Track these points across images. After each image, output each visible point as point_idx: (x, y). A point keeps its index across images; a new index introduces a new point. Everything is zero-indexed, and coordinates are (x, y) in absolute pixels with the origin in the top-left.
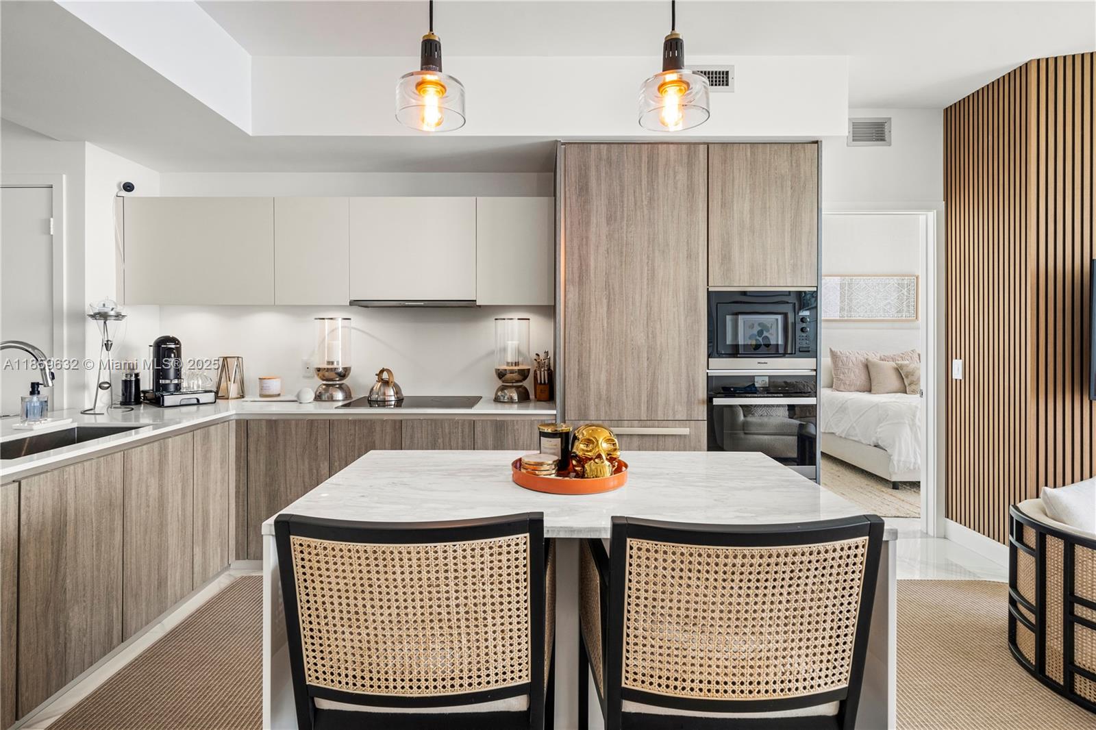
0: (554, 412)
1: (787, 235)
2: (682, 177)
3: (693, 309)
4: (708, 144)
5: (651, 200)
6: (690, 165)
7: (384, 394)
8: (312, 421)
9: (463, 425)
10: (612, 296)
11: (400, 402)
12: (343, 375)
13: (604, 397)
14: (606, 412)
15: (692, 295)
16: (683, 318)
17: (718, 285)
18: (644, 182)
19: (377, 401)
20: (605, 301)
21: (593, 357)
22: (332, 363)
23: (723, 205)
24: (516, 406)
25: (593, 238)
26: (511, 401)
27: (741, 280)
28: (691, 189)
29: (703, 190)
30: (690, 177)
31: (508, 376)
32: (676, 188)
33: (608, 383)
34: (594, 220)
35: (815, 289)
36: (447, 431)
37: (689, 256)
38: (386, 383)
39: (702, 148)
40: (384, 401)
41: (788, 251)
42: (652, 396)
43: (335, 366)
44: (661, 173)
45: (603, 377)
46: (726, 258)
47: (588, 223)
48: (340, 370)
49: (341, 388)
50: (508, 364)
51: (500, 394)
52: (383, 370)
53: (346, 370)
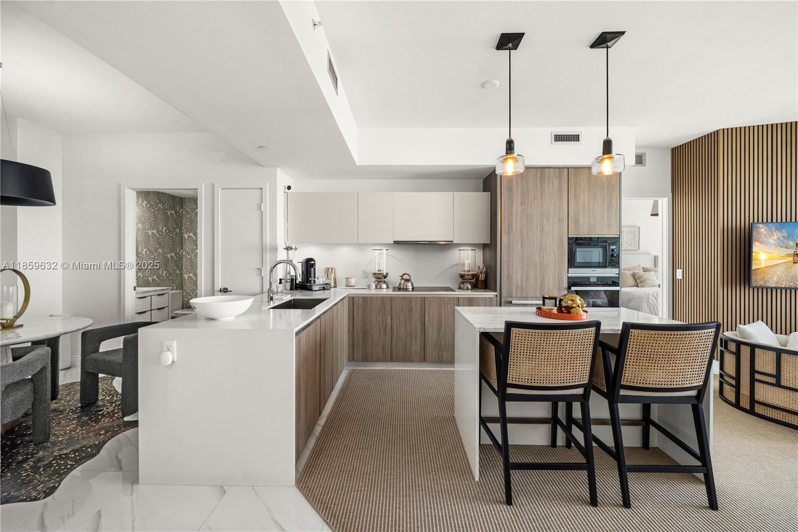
0: (496, 293)
1: (605, 212)
2: (556, 183)
3: (561, 246)
4: (568, 168)
5: (542, 194)
6: (560, 178)
7: (406, 285)
8: (383, 297)
9: (453, 299)
10: (523, 240)
11: (413, 289)
12: (386, 277)
13: (520, 286)
14: (520, 294)
15: (561, 238)
16: (556, 249)
17: (573, 235)
18: (538, 186)
19: (403, 289)
20: (520, 242)
21: (514, 268)
22: (381, 271)
23: (575, 196)
25: (514, 212)
26: (468, 289)
27: (584, 233)
28: (560, 189)
29: (566, 190)
30: (560, 184)
32: (553, 189)
33: (522, 280)
34: (515, 204)
35: (618, 236)
36: (446, 302)
37: (559, 221)
38: (408, 280)
39: (566, 170)
40: (407, 289)
41: (605, 219)
42: (542, 286)
44: (546, 182)
45: (519, 278)
46: (577, 222)
47: (512, 205)
48: (385, 274)
49: (385, 282)
50: (464, 271)
51: (462, 285)
52: (405, 274)
53: (387, 274)
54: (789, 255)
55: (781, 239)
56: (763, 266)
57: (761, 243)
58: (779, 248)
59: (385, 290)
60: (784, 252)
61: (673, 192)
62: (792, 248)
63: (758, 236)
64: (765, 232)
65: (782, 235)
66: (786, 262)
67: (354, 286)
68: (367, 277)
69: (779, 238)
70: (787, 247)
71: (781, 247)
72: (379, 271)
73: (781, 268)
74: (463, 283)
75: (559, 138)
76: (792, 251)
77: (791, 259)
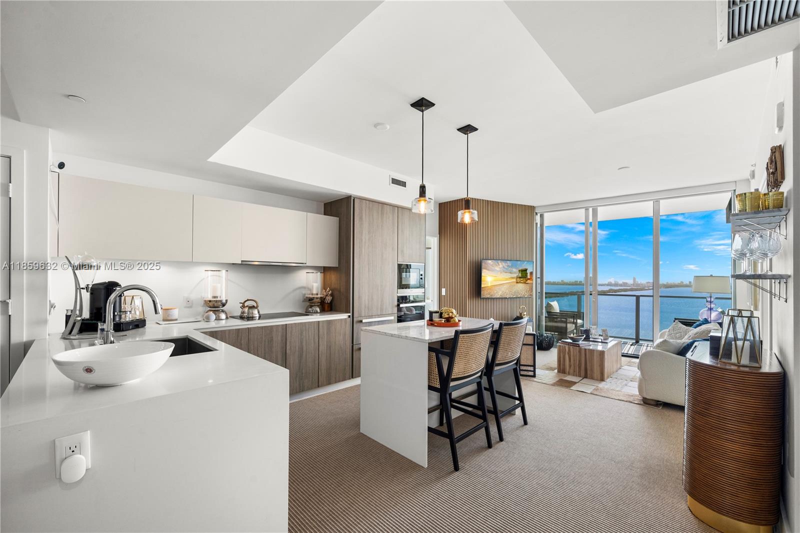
0: (349, 314)
1: (418, 245)
2: (391, 218)
3: (393, 271)
4: (398, 207)
5: (382, 226)
6: (393, 213)
7: (252, 313)
10: (370, 264)
11: (260, 318)
12: (224, 305)
13: (367, 306)
14: (367, 313)
15: (393, 265)
16: (391, 274)
17: (401, 261)
18: (379, 219)
19: (248, 317)
20: (367, 266)
21: (363, 290)
22: (217, 297)
24: (319, 314)
26: (317, 312)
27: (407, 260)
28: (393, 224)
29: (396, 224)
30: (393, 219)
31: (315, 300)
32: (389, 223)
33: (368, 301)
37: (392, 250)
38: (253, 307)
39: (396, 208)
40: (253, 317)
41: (418, 250)
42: (382, 304)
43: (219, 299)
44: (385, 216)
45: (367, 298)
46: (403, 252)
48: (224, 301)
49: (223, 311)
50: (312, 294)
51: (310, 309)
52: (248, 300)
53: (227, 301)
54: (513, 278)
55: (506, 267)
56: (489, 285)
57: (488, 270)
58: (504, 273)
59: (224, 321)
60: (509, 275)
61: (439, 234)
62: (515, 273)
63: (486, 265)
64: (492, 263)
65: (506, 264)
66: (509, 283)
67: (176, 320)
68: (191, 307)
69: (504, 267)
70: (511, 273)
71: (506, 272)
72: (215, 297)
73: (505, 286)
74: (311, 307)
75: (395, 182)
76: (515, 275)
77: (515, 280)
